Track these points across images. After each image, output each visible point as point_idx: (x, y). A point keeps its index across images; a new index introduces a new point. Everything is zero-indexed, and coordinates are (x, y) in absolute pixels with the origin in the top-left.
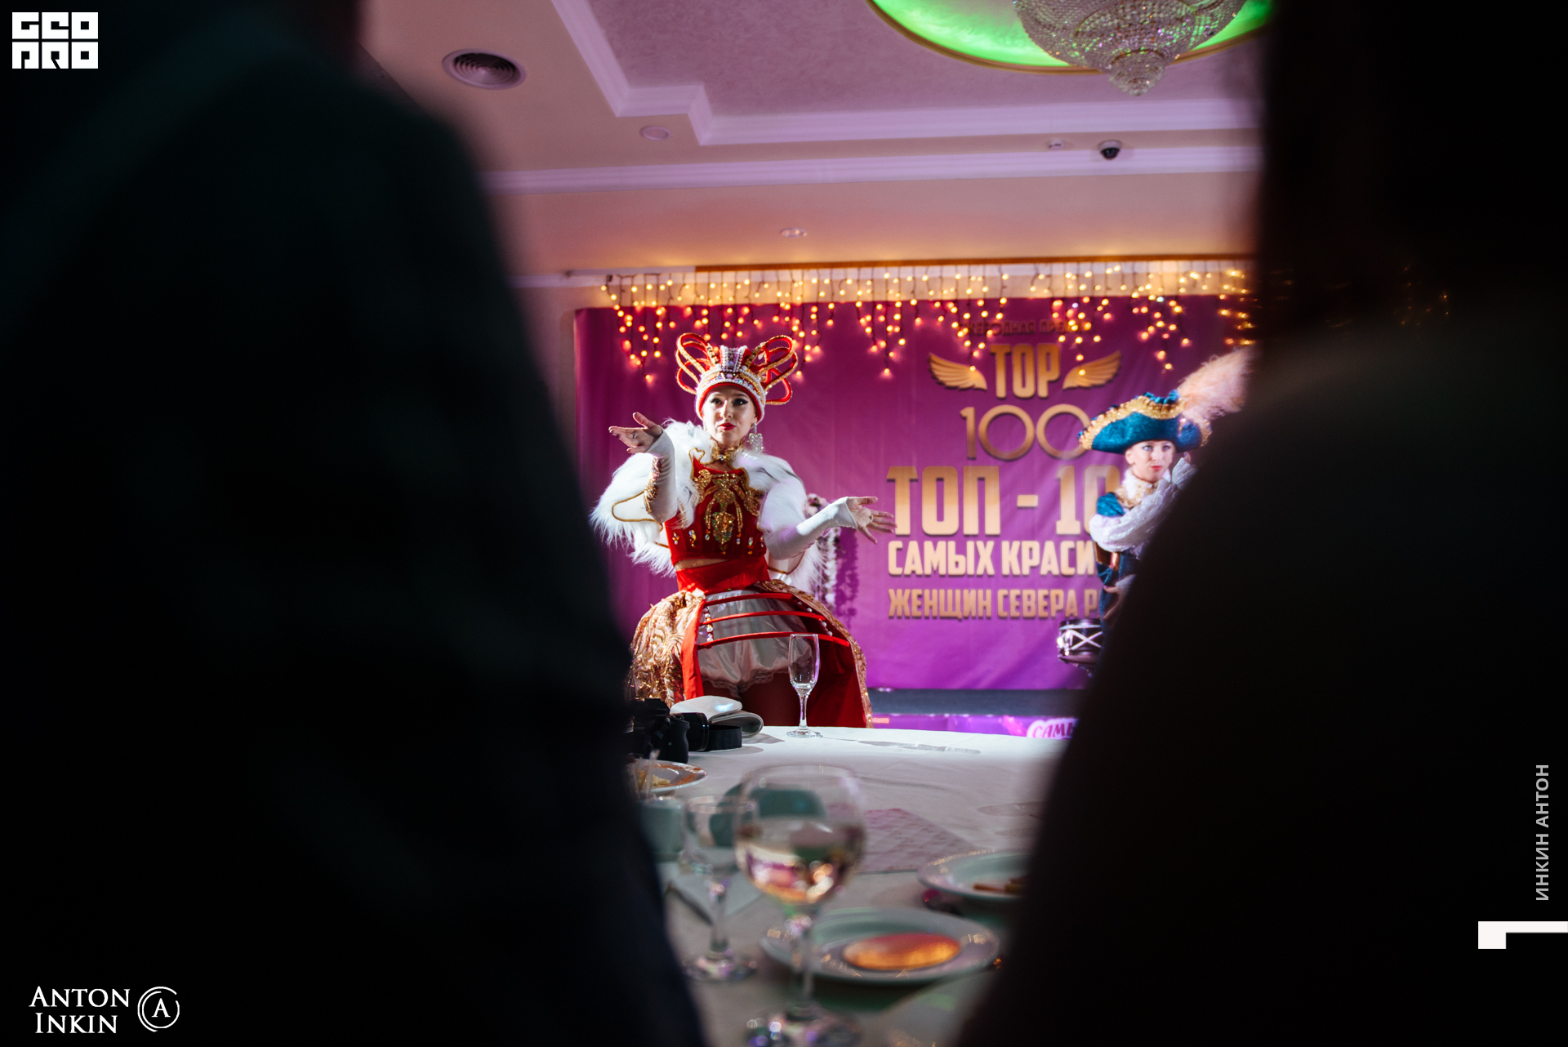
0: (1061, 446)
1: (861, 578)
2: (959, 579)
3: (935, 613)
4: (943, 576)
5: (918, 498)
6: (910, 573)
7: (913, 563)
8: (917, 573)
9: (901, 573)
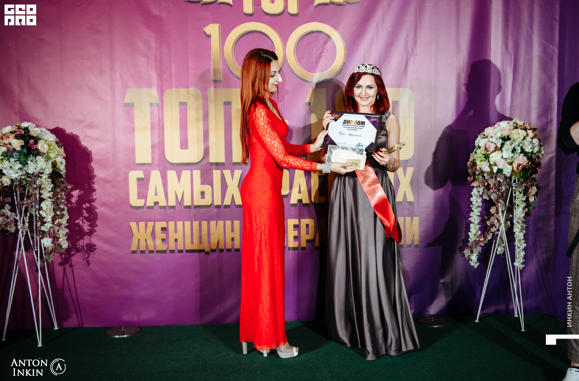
0: (311, 69)
1: (100, 210)
2: (206, 209)
3: (180, 247)
4: (187, 207)
5: (159, 124)
6: (152, 205)
7: (156, 194)
8: (161, 204)
9: (143, 205)
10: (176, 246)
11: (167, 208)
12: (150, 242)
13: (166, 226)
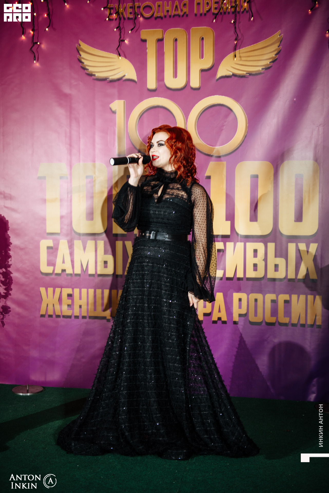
1: (13, 275)
2: (108, 278)
3: (84, 314)
4: (91, 275)
5: (68, 196)
6: (60, 272)
7: (64, 262)
8: (68, 272)
9: (51, 272)
10: (80, 311)
11: (73, 275)
12: (57, 307)
13: (71, 293)
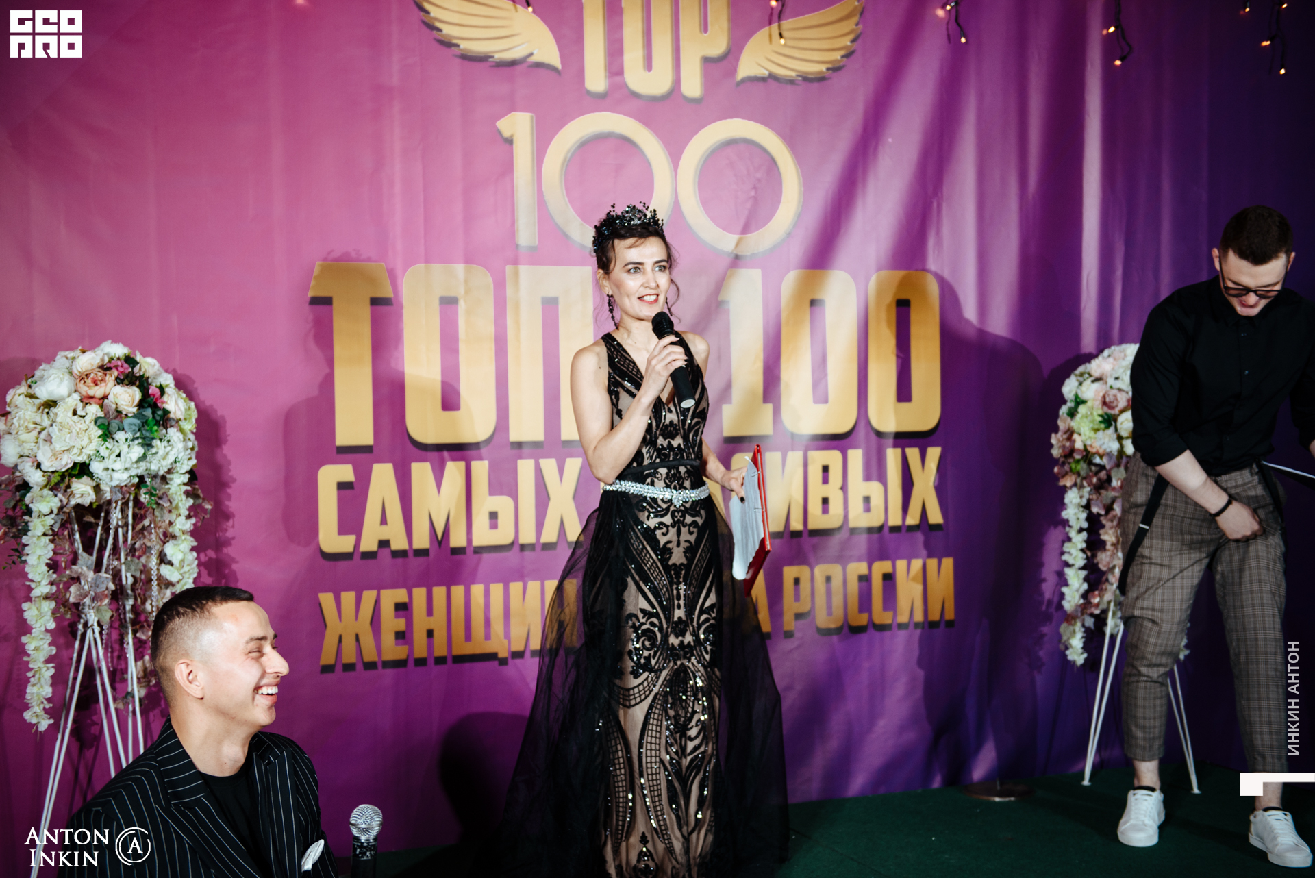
1: (245, 565)
2: (501, 555)
3: (440, 650)
4: (458, 551)
6: (374, 547)
7: (384, 521)
8: (395, 546)
9: (350, 549)
10: (430, 647)
11: (411, 554)
12: (368, 641)
13: (405, 599)
